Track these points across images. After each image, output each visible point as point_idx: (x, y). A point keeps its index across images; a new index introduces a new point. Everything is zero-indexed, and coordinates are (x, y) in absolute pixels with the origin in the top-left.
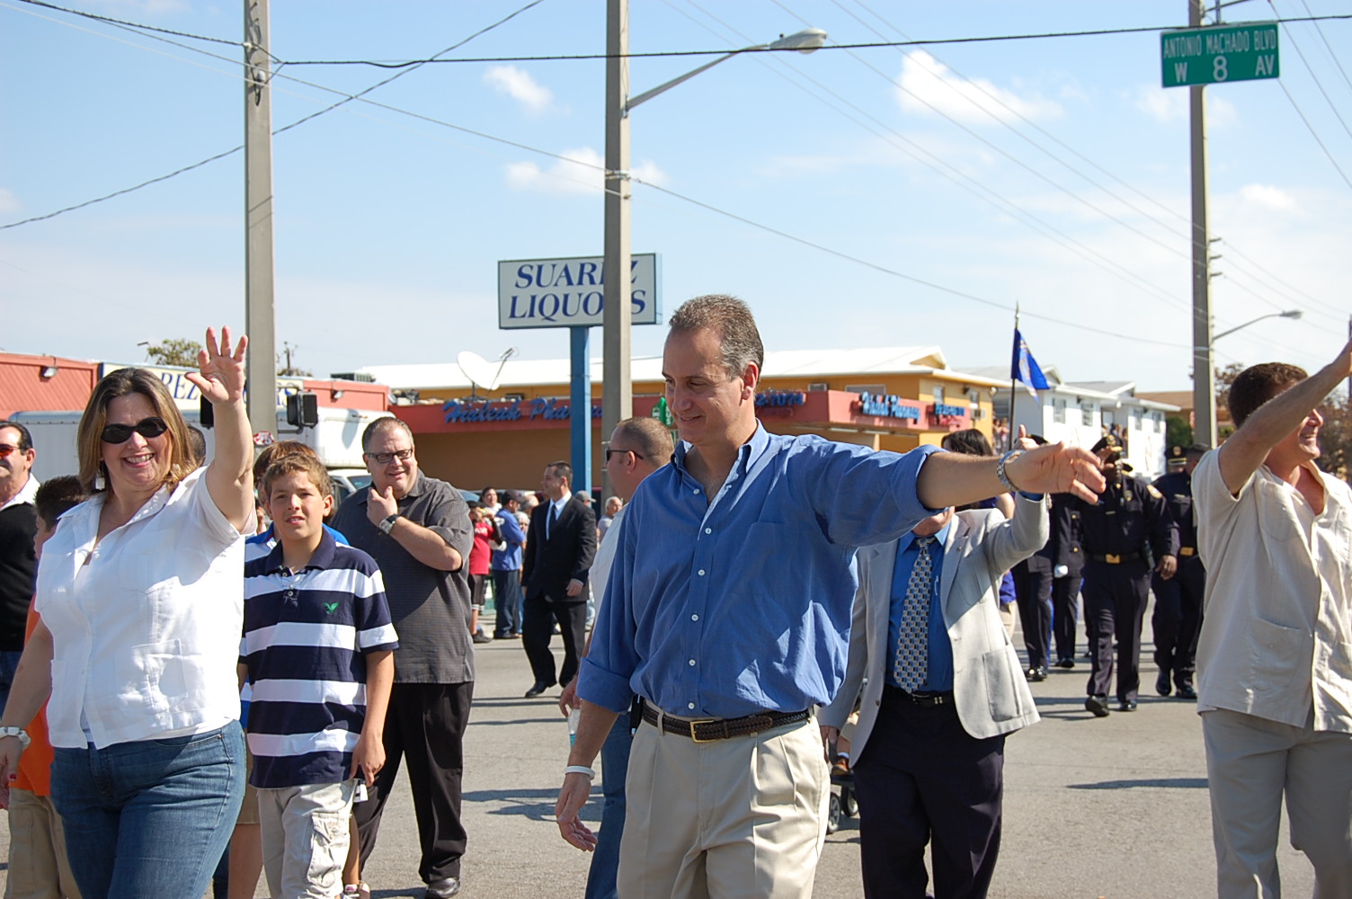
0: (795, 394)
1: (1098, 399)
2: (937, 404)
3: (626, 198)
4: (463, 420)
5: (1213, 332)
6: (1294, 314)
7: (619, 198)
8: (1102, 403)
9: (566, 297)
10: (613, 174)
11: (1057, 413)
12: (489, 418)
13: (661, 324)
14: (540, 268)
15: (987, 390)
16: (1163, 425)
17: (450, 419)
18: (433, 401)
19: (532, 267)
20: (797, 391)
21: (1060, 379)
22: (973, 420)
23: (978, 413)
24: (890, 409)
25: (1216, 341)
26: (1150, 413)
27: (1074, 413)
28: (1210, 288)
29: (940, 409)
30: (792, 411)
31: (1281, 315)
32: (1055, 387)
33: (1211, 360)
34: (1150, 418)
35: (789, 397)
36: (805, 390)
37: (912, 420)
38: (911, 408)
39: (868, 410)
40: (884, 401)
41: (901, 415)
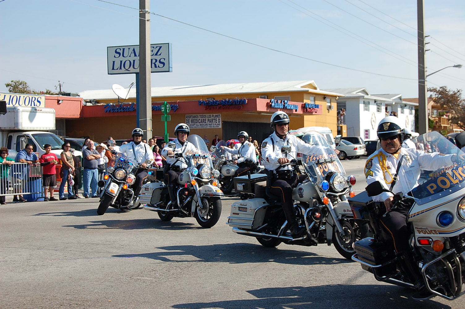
0: (243, 100)
1: (384, 101)
2: (306, 103)
3: (148, 21)
4: (112, 111)
5: (426, 74)
6: (459, 66)
7: (145, 20)
8: (386, 103)
9: (134, 61)
10: (141, 11)
11: (366, 107)
12: (122, 110)
13: (172, 72)
14: (124, 49)
15: (335, 98)
16: (414, 111)
17: (107, 111)
18: (102, 104)
19: (120, 49)
20: (244, 98)
21: (368, 93)
22: (328, 110)
23: (330, 107)
24: (284, 106)
25: (427, 77)
26: (408, 107)
27: (373, 107)
28: (425, 56)
29: (308, 105)
30: (242, 107)
31: (454, 67)
32: (364, 96)
33: (425, 85)
34: (407, 109)
35: (241, 101)
36: (247, 99)
37: (295, 110)
38: (294, 105)
39: (274, 106)
40: (281, 102)
41: (289, 108)
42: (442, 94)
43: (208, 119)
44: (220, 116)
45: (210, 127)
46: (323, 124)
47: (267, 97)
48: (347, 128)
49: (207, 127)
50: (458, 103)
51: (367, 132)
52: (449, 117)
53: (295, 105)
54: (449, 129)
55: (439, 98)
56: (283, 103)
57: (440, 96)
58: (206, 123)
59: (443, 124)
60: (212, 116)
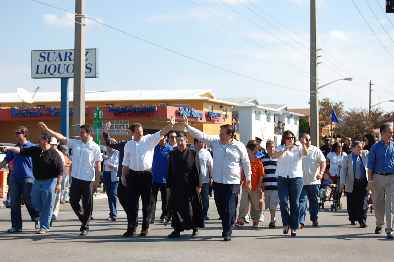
0: (153, 107)
1: (273, 111)
2: (210, 112)
3: (84, 25)
4: (18, 115)
5: (318, 86)
6: (349, 79)
7: (81, 25)
8: (275, 113)
9: (59, 65)
10: (78, 15)
11: (257, 116)
12: (29, 115)
13: (98, 77)
14: (49, 53)
15: (230, 107)
16: (298, 122)
17: (13, 115)
18: (6, 108)
19: (45, 53)
20: (154, 106)
21: (258, 103)
22: (224, 119)
23: (226, 116)
24: (191, 114)
25: (319, 89)
26: (293, 117)
27: (263, 117)
28: (317, 68)
29: (211, 114)
30: (152, 114)
31: (344, 80)
33: (317, 96)
34: (293, 119)
35: (151, 108)
36: (157, 106)
37: (200, 118)
38: (199, 113)
39: (182, 114)
40: (189, 110)
41: (195, 116)
42: (325, 106)
43: (116, 126)
44: (129, 122)
45: (118, 133)
48: (240, 136)
49: (114, 133)
50: (340, 115)
55: (322, 109)
57: (323, 107)
58: (113, 129)
59: (324, 134)
60: (120, 123)
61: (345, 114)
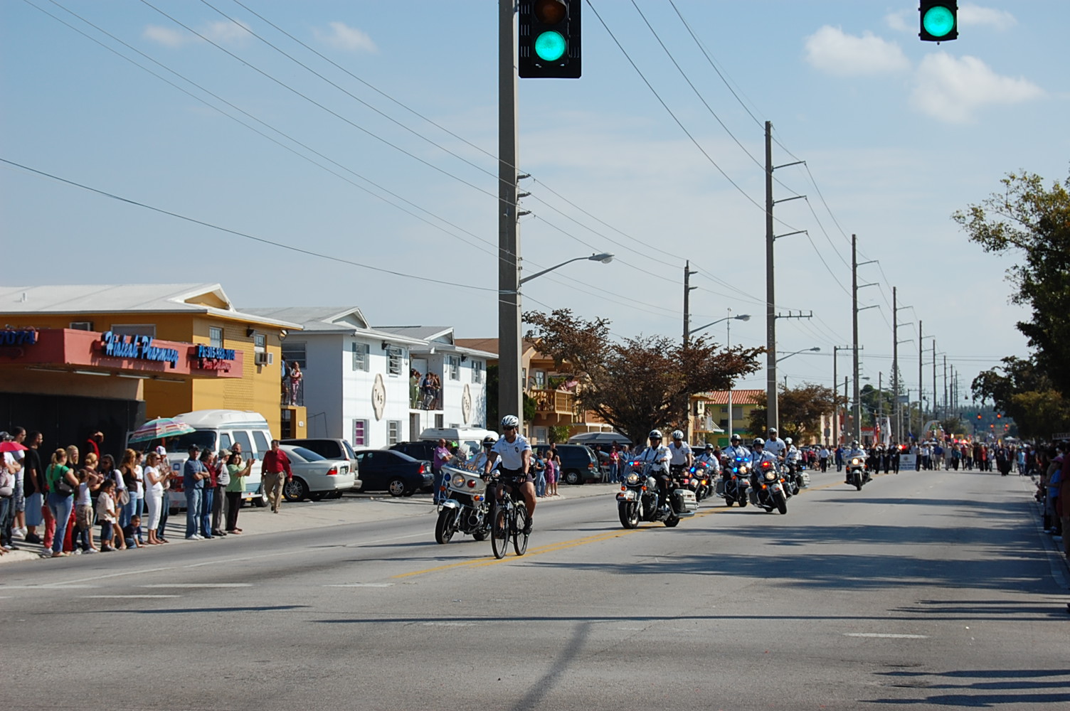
0: (26, 332)
1: (407, 344)
2: (200, 346)
5: (520, 275)
6: (604, 258)
8: (412, 349)
11: (360, 360)
15: (276, 333)
16: (484, 374)
20: (29, 328)
21: (366, 323)
22: (259, 365)
23: (263, 358)
25: (523, 285)
26: (469, 362)
27: (378, 362)
28: (517, 226)
29: (204, 351)
30: (22, 351)
31: (590, 258)
32: (355, 330)
33: (518, 305)
34: (469, 367)
35: (20, 336)
36: (38, 329)
37: (169, 363)
38: (167, 350)
39: (113, 351)
40: (132, 341)
41: (154, 357)
42: (557, 331)
46: (244, 404)
47: (92, 325)
48: (307, 414)
50: (598, 355)
51: (362, 427)
52: (575, 391)
53: (171, 350)
54: (575, 422)
55: (550, 341)
56: (136, 343)
57: (553, 334)
59: (558, 409)
61: (613, 352)
